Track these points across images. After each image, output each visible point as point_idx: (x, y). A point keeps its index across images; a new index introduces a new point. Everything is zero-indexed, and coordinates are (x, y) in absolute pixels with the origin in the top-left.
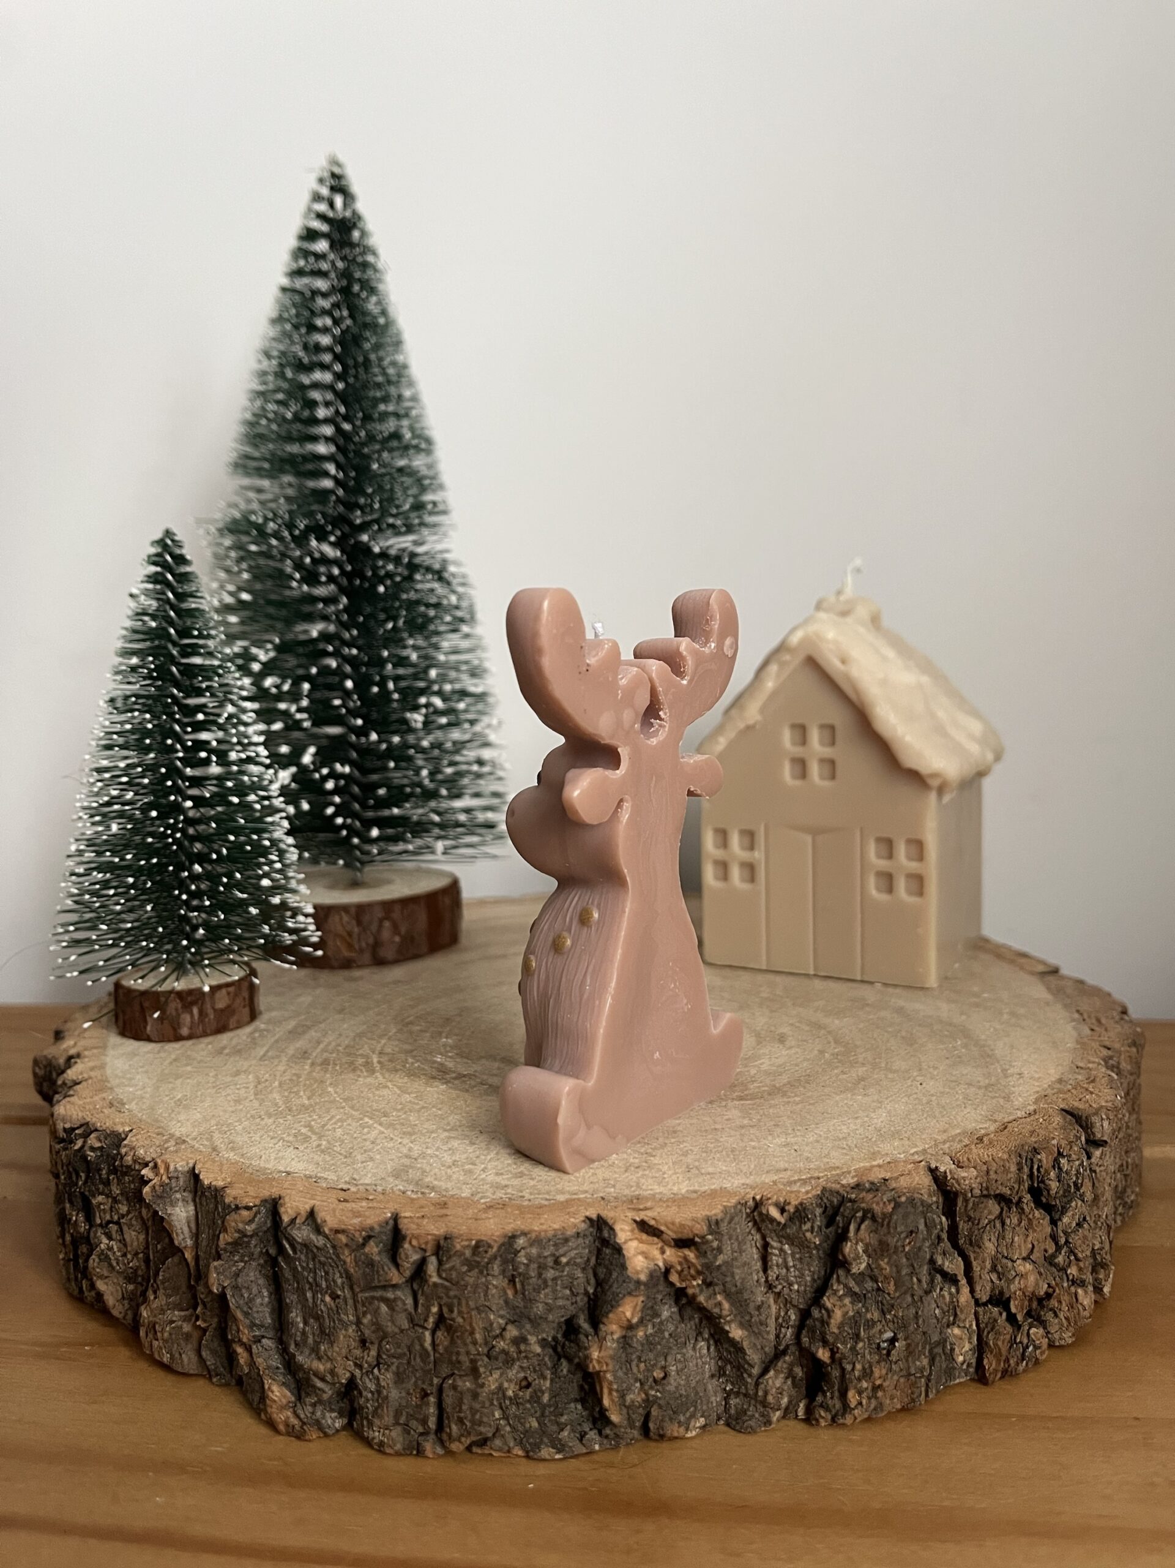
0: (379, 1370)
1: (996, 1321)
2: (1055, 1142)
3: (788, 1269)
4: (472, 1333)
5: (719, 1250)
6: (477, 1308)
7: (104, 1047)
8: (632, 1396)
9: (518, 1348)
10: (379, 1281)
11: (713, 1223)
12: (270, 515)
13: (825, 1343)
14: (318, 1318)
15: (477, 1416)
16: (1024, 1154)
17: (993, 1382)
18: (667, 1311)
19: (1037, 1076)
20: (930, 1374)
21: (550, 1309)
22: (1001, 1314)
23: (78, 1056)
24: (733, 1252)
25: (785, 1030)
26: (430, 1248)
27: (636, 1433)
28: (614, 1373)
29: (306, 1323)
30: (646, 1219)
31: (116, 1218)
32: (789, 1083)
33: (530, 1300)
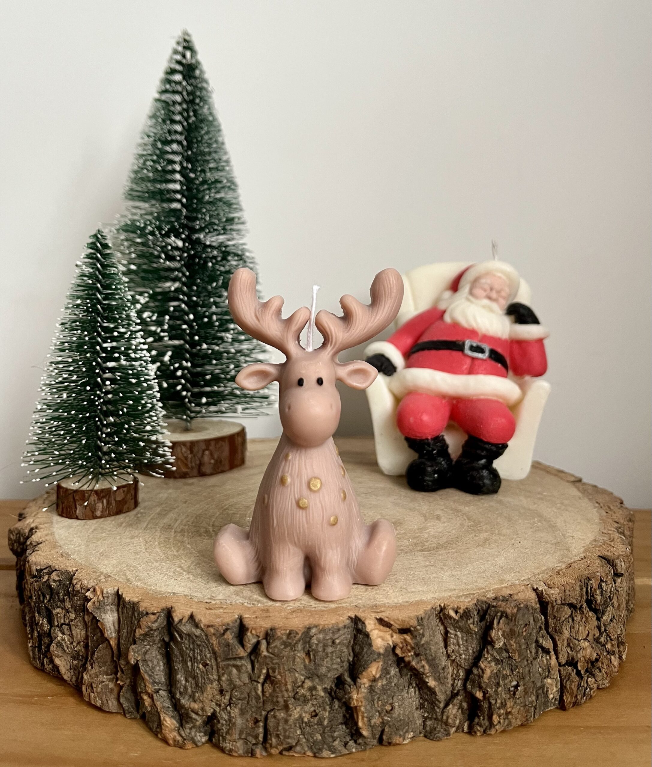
0: (231, 707)
1: (570, 674)
2: (598, 574)
3: (459, 646)
4: (286, 684)
5: (423, 635)
6: (289, 670)
7: (52, 523)
8: (375, 720)
9: (311, 693)
10: (233, 655)
11: (420, 619)
12: (148, 223)
13: (480, 688)
14: (195, 678)
15: (287, 733)
16: (583, 581)
17: (569, 709)
18: (394, 671)
19: (582, 537)
20: (536, 705)
21: (329, 670)
22: (573, 671)
23: (37, 528)
24: (430, 636)
25: (438, 512)
26: (262, 635)
27: (375, 742)
28: (366, 706)
29: (187, 681)
30: (383, 617)
31: (67, 621)
32: (447, 542)
33: (318, 665)
